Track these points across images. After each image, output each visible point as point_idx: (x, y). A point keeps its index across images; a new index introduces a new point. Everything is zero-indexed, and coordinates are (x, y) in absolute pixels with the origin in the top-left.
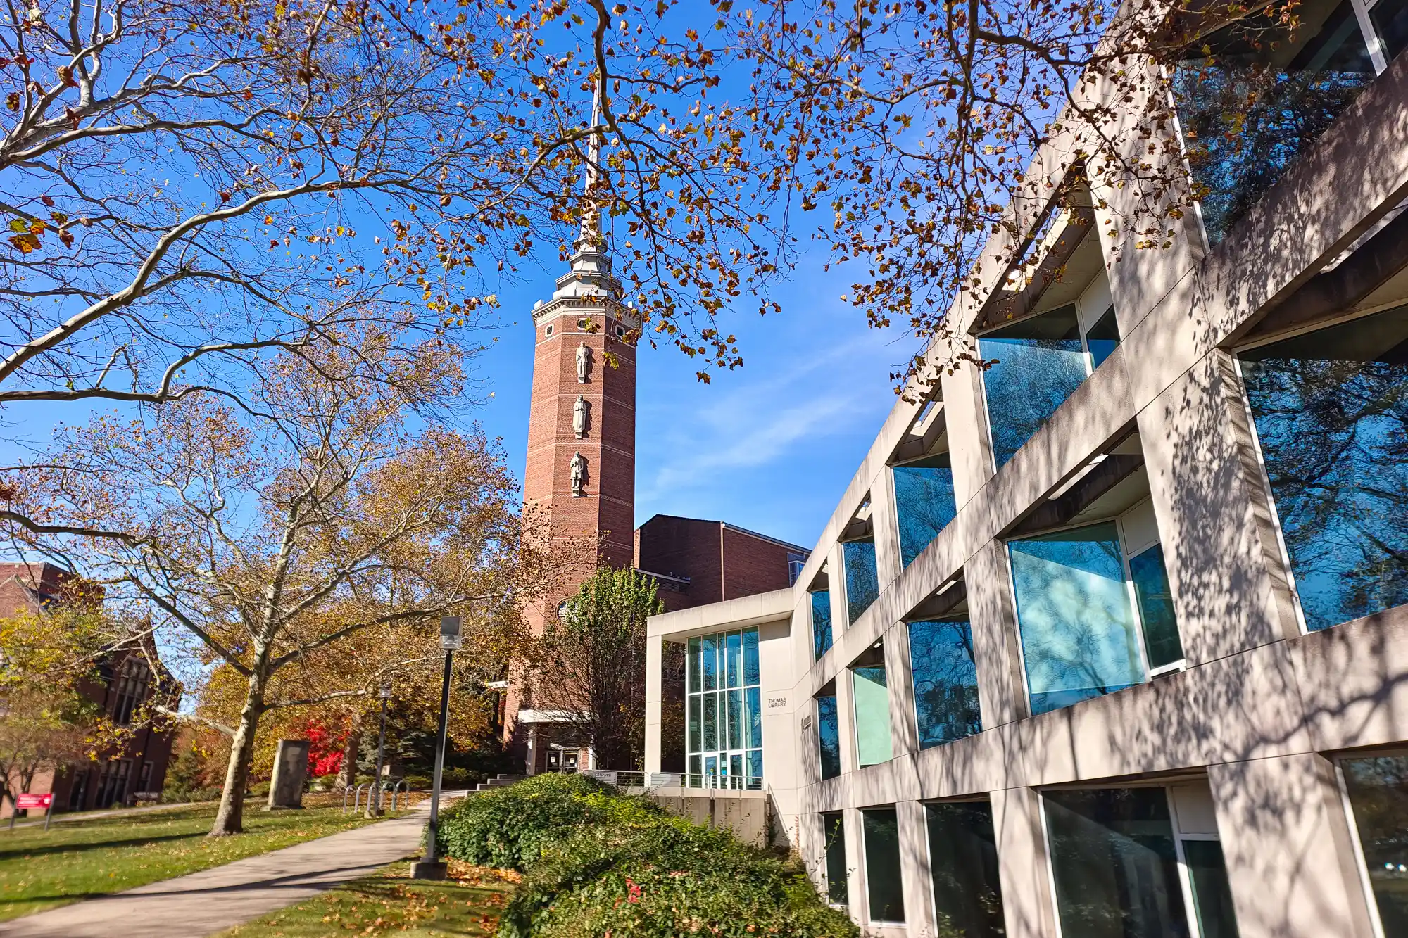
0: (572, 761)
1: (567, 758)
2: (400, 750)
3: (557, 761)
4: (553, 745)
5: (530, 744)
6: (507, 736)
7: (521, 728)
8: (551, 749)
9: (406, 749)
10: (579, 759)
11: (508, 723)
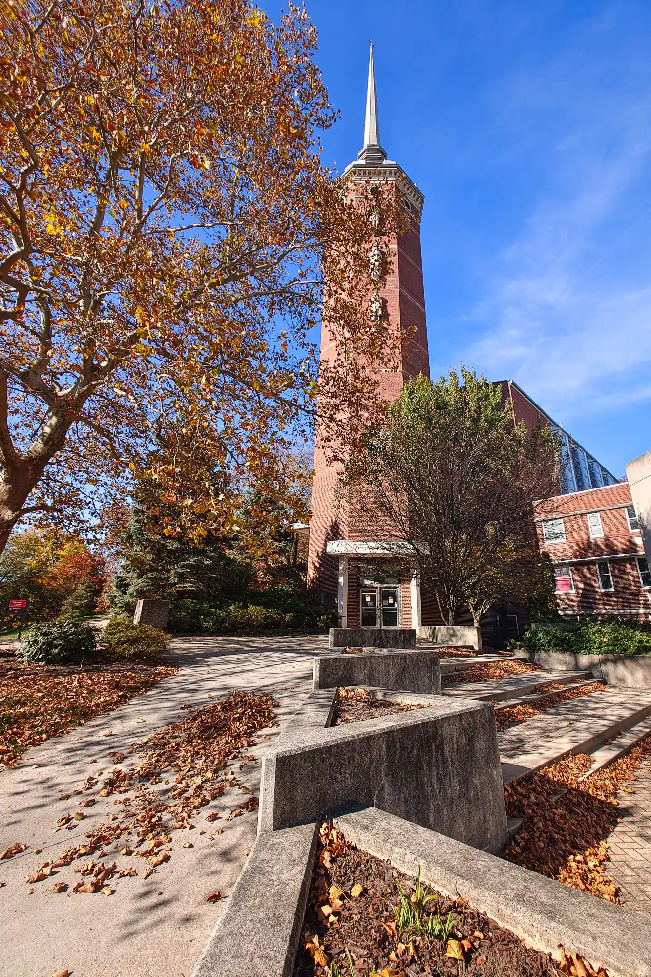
0: (391, 601)
1: (385, 595)
2: (173, 579)
3: (373, 598)
4: (367, 582)
5: (341, 580)
6: (311, 573)
7: (329, 562)
8: (366, 586)
9: (181, 577)
10: (399, 599)
11: (313, 559)
